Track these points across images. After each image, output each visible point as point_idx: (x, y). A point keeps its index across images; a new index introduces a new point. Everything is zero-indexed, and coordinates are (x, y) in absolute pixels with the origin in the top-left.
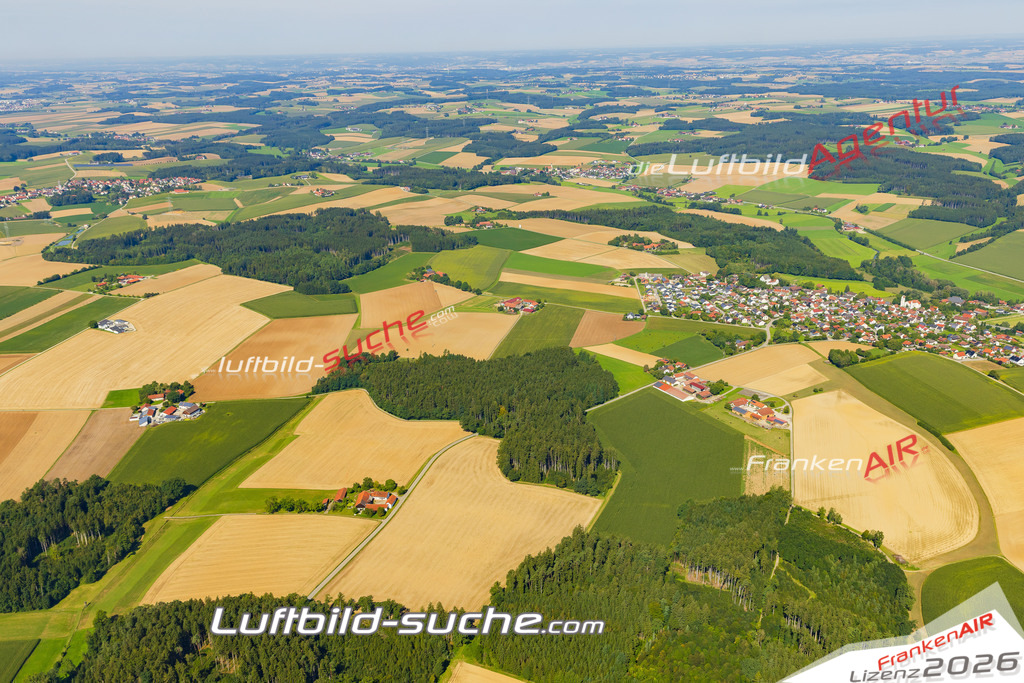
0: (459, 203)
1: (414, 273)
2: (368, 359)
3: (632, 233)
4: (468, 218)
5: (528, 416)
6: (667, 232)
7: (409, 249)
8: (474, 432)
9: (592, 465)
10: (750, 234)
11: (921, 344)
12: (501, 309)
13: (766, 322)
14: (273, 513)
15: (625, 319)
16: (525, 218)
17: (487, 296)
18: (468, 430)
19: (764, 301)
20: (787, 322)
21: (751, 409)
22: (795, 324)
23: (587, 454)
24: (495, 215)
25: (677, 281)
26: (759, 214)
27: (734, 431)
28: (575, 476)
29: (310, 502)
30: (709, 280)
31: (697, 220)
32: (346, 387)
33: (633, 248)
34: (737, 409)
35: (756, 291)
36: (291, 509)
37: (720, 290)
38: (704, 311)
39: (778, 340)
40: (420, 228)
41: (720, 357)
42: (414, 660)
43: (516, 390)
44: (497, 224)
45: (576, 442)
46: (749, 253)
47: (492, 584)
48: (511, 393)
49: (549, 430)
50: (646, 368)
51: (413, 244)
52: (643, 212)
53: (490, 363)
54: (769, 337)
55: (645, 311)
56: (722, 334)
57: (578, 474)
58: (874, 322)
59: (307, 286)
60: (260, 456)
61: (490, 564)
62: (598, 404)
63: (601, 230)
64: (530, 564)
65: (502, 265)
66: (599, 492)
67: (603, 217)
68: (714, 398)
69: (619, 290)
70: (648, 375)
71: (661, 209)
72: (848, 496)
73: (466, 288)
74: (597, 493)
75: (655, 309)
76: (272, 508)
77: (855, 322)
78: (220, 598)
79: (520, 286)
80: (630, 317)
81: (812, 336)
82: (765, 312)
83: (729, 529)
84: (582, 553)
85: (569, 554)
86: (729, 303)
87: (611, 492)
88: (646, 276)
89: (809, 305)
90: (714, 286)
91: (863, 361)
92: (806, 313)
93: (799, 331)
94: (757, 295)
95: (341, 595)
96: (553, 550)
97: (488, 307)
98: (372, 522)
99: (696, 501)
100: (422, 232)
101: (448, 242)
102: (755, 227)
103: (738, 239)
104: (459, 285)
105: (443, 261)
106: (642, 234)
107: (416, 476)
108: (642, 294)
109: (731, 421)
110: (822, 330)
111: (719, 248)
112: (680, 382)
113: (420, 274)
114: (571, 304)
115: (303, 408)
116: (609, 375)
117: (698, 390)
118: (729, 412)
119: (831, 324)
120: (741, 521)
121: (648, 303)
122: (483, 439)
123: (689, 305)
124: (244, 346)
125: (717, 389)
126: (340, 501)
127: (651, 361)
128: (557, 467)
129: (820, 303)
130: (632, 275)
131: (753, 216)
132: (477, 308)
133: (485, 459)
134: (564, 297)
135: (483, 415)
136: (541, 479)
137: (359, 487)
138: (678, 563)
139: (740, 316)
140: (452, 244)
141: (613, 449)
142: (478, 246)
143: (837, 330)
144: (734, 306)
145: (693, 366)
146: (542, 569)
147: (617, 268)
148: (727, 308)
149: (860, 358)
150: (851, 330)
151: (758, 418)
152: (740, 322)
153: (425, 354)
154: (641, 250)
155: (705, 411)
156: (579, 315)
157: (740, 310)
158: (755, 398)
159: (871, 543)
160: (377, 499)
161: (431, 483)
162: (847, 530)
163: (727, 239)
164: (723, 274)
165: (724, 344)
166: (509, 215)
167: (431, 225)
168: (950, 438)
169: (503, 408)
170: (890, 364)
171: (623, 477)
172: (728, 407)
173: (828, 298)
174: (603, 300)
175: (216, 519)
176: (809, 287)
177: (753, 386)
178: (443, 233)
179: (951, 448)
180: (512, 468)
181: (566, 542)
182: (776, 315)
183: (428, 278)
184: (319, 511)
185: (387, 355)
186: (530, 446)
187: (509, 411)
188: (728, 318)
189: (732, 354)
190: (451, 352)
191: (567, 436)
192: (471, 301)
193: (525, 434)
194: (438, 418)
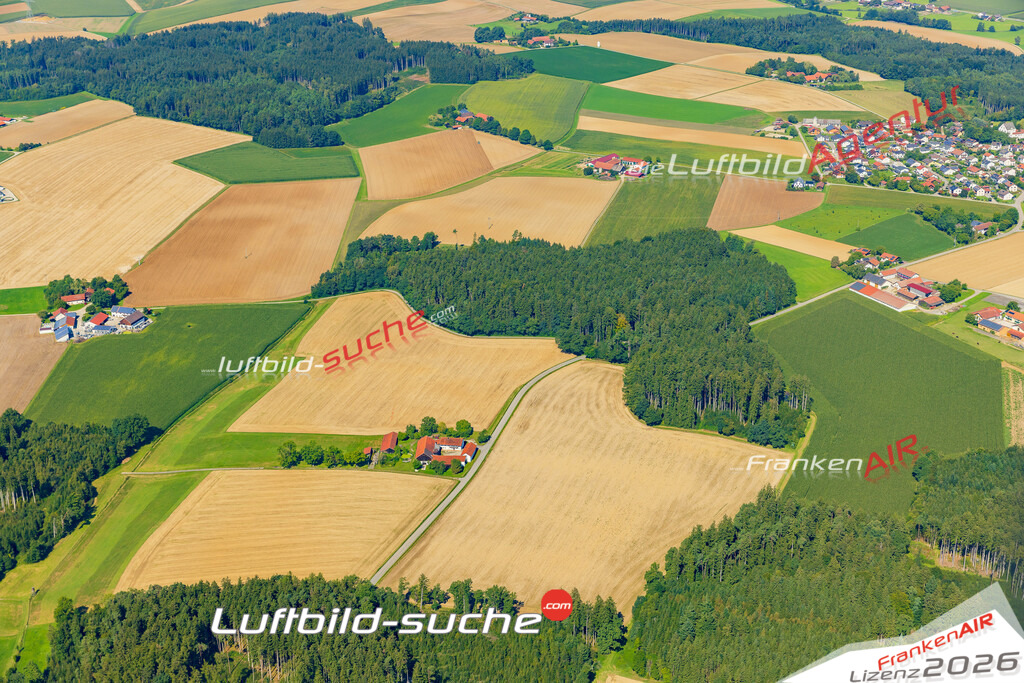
1: (440, 116)
2: (390, 245)
3: (784, 57)
4: (513, 29)
5: (665, 328)
6: (837, 56)
7: (426, 78)
8: (578, 354)
9: (774, 401)
10: (975, 59)
12: (589, 172)
13: (1015, 195)
14: (289, 467)
15: (791, 188)
16: (603, 31)
17: (561, 152)
18: (569, 351)
19: (1008, 163)
21: (1008, 323)
23: (764, 385)
24: (555, 26)
26: (980, 29)
27: (985, 355)
28: (746, 419)
29: (345, 453)
30: (916, 129)
31: (883, 37)
32: (366, 286)
33: (787, 80)
34: (986, 323)
35: (993, 148)
36: (318, 462)
37: (936, 146)
38: (914, 176)
40: (441, 45)
41: (950, 246)
43: (639, 291)
44: (561, 41)
45: (747, 368)
46: (975, 90)
47: (647, 566)
48: (632, 295)
49: (702, 350)
50: (835, 263)
51: (433, 70)
52: (793, 24)
53: (591, 251)
54: (1022, 219)
55: (822, 175)
56: (948, 211)
57: (752, 414)
59: (274, 133)
60: (249, 387)
61: (635, 543)
62: (765, 315)
63: (735, 52)
64: (702, 539)
65: (578, 105)
66: (786, 442)
67: (733, 31)
68: (947, 307)
69: (772, 144)
70: (838, 273)
71: (822, 19)
73: (527, 139)
74: (782, 445)
75: (836, 173)
76: (290, 460)
78: (244, 581)
79: (612, 136)
80: (798, 185)
82: (1012, 179)
83: (999, 492)
84: (779, 525)
85: (758, 526)
86: (953, 166)
87: (804, 443)
88: (815, 122)
90: (925, 140)
94: (997, 154)
95: (423, 578)
96: (733, 521)
97: (568, 168)
98: (445, 482)
99: (940, 453)
100: (445, 52)
101: (488, 67)
102: (978, 50)
103: (954, 67)
104: (514, 135)
105: (482, 98)
106: (799, 58)
107: (500, 415)
109: (978, 340)
111: (926, 80)
112: (891, 283)
113: (450, 117)
115: (301, 318)
116: (779, 269)
117: (922, 296)
118: (974, 328)
120: (1012, 483)
121: (824, 165)
122: (592, 364)
123: (888, 168)
124: (192, 224)
125: (951, 293)
126: (390, 451)
127: (843, 253)
128: (715, 406)
130: (792, 120)
131: (970, 33)
132: (550, 171)
133: (602, 391)
134: (686, 154)
135: (591, 327)
136: (694, 423)
137: (416, 431)
138: (922, 541)
139: (973, 185)
140: (495, 71)
141: (805, 378)
142: (535, 75)
144: (961, 170)
145: (909, 260)
146: (720, 548)
147: (767, 110)
148: (950, 172)
151: (1019, 336)
152: (974, 194)
153: (482, 238)
154: (800, 82)
155: (935, 326)
156: (716, 183)
157: (970, 176)
158: (1012, 307)
161: (524, 426)
163: (938, 67)
164: (937, 121)
165: (953, 228)
166: (578, 27)
167: (457, 41)
169: (622, 318)
171: (819, 420)
172: (970, 320)
175: (202, 476)
177: (1008, 290)
178: (477, 52)
180: (649, 407)
181: (747, 512)
183: (463, 124)
184: (361, 464)
185: (421, 239)
186: (675, 373)
187: (632, 324)
188: (953, 188)
189: (967, 243)
190: (524, 236)
191: (731, 358)
192: (538, 160)
193: (665, 355)
194: (520, 333)
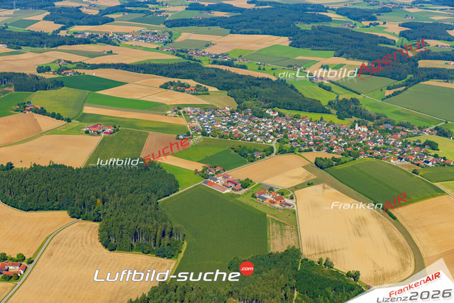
0: (46, 57)
1: (18, 107)
3: (176, 80)
4: (55, 67)
5: (118, 205)
6: (199, 80)
7: (12, 89)
8: (78, 218)
9: (167, 237)
10: (256, 82)
11: (370, 154)
12: (87, 132)
13: (273, 140)
15: (178, 138)
16: (97, 68)
17: (75, 123)
18: (74, 217)
19: (270, 126)
20: (286, 140)
21: (269, 197)
22: (291, 142)
23: (163, 229)
24: (75, 66)
25: (210, 113)
26: (259, 69)
27: (259, 211)
28: (155, 246)
30: (232, 112)
31: (219, 72)
33: (178, 90)
34: (260, 197)
35: (264, 120)
37: (240, 119)
38: (231, 133)
39: (282, 151)
40: (20, 74)
41: (245, 163)
43: (107, 188)
44: (77, 73)
45: (155, 222)
46: (256, 95)
48: (104, 190)
49: (135, 215)
50: (196, 172)
51: (15, 86)
52: (180, 66)
53: (85, 170)
54: (275, 150)
55: (191, 133)
56: (245, 148)
57: (157, 243)
58: (341, 140)
62: (165, 196)
65: (84, 101)
66: (173, 256)
67: (154, 69)
68: (244, 190)
69: (170, 119)
70: (197, 177)
71: (193, 64)
72: (336, 250)
73: (59, 117)
74: (171, 256)
75: (198, 131)
77: (329, 140)
79: (99, 116)
80: (181, 137)
81: (303, 149)
82: (271, 133)
83: (264, 274)
84: (168, 295)
85: (158, 297)
86: (247, 128)
87: (181, 255)
88: (189, 109)
89: (299, 129)
90: (236, 116)
91: (336, 165)
92: (298, 134)
93: (294, 146)
94: (265, 122)
96: (147, 295)
97: (78, 130)
98: (10, 284)
99: (240, 257)
100: (21, 77)
101: (42, 84)
102: (258, 78)
103: (248, 85)
104: (53, 116)
105: (38, 99)
106: (183, 81)
107: (38, 250)
108: (188, 122)
109: (256, 205)
110: (309, 145)
111: (236, 91)
112: (220, 180)
113: (23, 108)
114: (138, 128)
116: (172, 176)
117: (233, 186)
118: (255, 199)
119: (314, 141)
120: (270, 269)
121: (193, 128)
122: (85, 223)
123: (220, 129)
125: (245, 184)
127: (200, 167)
128: (142, 240)
129: (306, 128)
130: (179, 108)
131: (255, 71)
132: (70, 132)
133: (89, 237)
134: (132, 124)
135: (84, 206)
136: (131, 249)
138: (232, 299)
139: (255, 136)
140: (45, 86)
141: (180, 225)
142: (64, 88)
143: (318, 145)
144: (250, 130)
145: (228, 170)
147: (168, 104)
148: (246, 131)
149: (335, 163)
150: (327, 145)
151: (274, 203)
152: (256, 140)
153: (35, 164)
154: (183, 91)
155: (239, 199)
156: (145, 136)
157: (254, 132)
158: (271, 189)
159: (352, 279)
160: (11, 268)
161: (51, 255)
162: (337, 272)
163: (241, 85)
164: (241, 108)
165: (247, 155)
166: (85, 66)
167: (28, 72)
168: (395, 212)
169: (99, 201)
170: (353, 166)
171: (188, 244)
172: (253, 196)
173: (310, 124)
174: (161, 126)
176: (298, 117)
177: (269, 182)
178: (37, 78)
179: (394, 218)
180: (110, 242)
181: (154, 290)
182: (279, 136)
183: (29, 111)
185: (5, 165)
186: (122, 226)
187: (103, 203)
188: (247, 138)
189: (252, 161)
190: (55, 163)
191: (148, 218)
192: (64, 127)
193: (118, 217)
194: (50, 209)
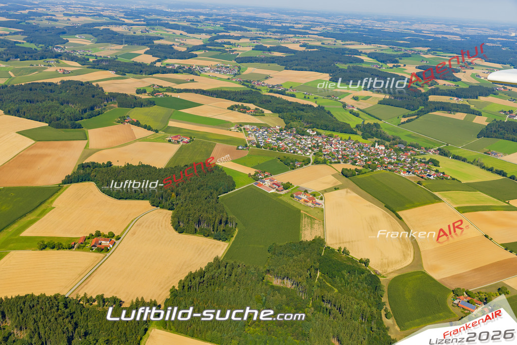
0: (144, 82)
1: (119, 119)
2: (94, 165)
3: (240, 104)
4: (149, 90)
5: (188, 198)
6: (258, 104)
7: (116, 105)
8: (157, 207)
9: (223, 225)
10: (301, 107)
11: (385, 167)
12: (170, 141)
13: (310, 153)
14: (42, 250)
15: (238, 149)
16: (181, 92)
17: (161, 133)
18: (154, 206)
19: (309, 142)
20: (320, 154)
21: (304, 197)
22: (325, 155)
23: (220, 219)
24: (165, 89)
25: (264, 130)
26: (305, 97)
27: (296, 208)
28: (213, 231)
29: (64, 244)
30: (281, 130)
31: (273, 99)
32: (82, 181)
33: (241, 112)
34: (297, 197)
35: (305, 137)
36: (53, 248)
37: (286, 136)
38: (279, 146)
39: (316, 162)
40: (123, 94)
41: (287, 170)
42: (128, 329)
43: (180, 184)
44: (166, 95)
45: (214, 212)
46: (301, 118)
47: (171, 287)
48: (178, 186)
49: (200, 206)
50: (250, 175)
51: (119, 103)
52: (245, 93)
53: (165, 170)
54: (312, 161)
55: (248, 145)
56: (288, 158)
57: (215, 229)
58: (363, 155)
59: (57, 123)
60: (32, 218)
61: (169, 277)
62: (224, 193)
63: (222, 101)
64: (192, 277)
65: (169, 117)
66: (226, 239)
67: (224, 94)
68: (285, 191)
69: (233, 133)
70: (250, 179)
71: (254, 92)
72: (352, 241)
73: (150, 129)
74: (225, 240)
75: (253, 144)
76: (42, 247)
77: (354, 155)
78: (13, 297)
79: (180, 129)
80: (240, 148)
81: (333, 161)
82: (309, 148)
83: (295, 257)
84: (219, 270)
85: (212, 271)
86: (291, 143)
87: (233, 239)
88: (248, 127)
89: (331, 146)
90: (283, 134)
91: (358, 175)
92: (330, 149)
93: (327, 159)
94: (306, 139)
95: (85, 294)
96: (204, 269)
97: (163, 139)
98: (101, 255)
99: (277, 243)
101: (139, 103)
102: (303, 104)
103: (295, 110)
104: (145, 127)
105: (136, 114)
106: (245, 105)
107: (125, 230)
108: (246, 136)
109: (294, 203)
110: (338, 158)
111: (285, 114)
112: (267, 183)
113: (123, 120)
114: (208, 140)
115: (57, 192)
116: (230, 177)
117: (277, 187)
118: (293, 199)
119: (342, 156)
120: (300, 254)
121: (250, 141)
122: (162, 210)
123: (271, 143)
124: (19, 156)
125: (287, 186)
126: (82, 243)
127: (252, 171)
128: (204, 225)
129: (337, 145)
130: (241, 126)
131: (302, 99)
132: (157, 140)
133: (164, 222)
134: (204, 136)
135: (162, 197)
136: (195, 232)
137: (93, 236)
138: (269, 275)
139: (297, 150)
140: (141, 104)
141: (234, 216)
142: (155, 106)
143: (345, 159)
144: (294, 145)
145: (274, 175)
146: (198, 279)
147: (233, 122)
148: (290, 145)
149: (357, 173)
150: (352, 159)
151: (307, 202)
152: (297, 152)
153: (128, 164)
154: (245, 113)
155: (281, 198)
156: (213, 146)
157: (297, 146)
158: (306, 191)
159: (364, 265)
160: (103, 242)
161: (134, 234)
162: (352, 258)
163: (290, 109)
164: (288, 128)
165: (289, 164)
166: (173, 90)
167: (129, 93)
168: (400, 213)
169: (173, 194)
170: (371, 176)
171: (238, 231)
172: (292, 196)
173: (340, 142)
174: (226, 139)
175: (7, 253)
176: (331, 136)
177: (305, 186)
178: (135, 98)
179: (400, 218)
180: (180, 226)
181: (210, 265)
182: (315, 150)
183: (127, 122)
184: (70, 249)
185: (106, 163)
186: (189, 214)
187: (177, 196)
188: (291, 150)
189: (293, 169)
190: (143, 163)
191: (209, 209)
192: (153, 136)
193: (186, 208)
194: (137, 199)
